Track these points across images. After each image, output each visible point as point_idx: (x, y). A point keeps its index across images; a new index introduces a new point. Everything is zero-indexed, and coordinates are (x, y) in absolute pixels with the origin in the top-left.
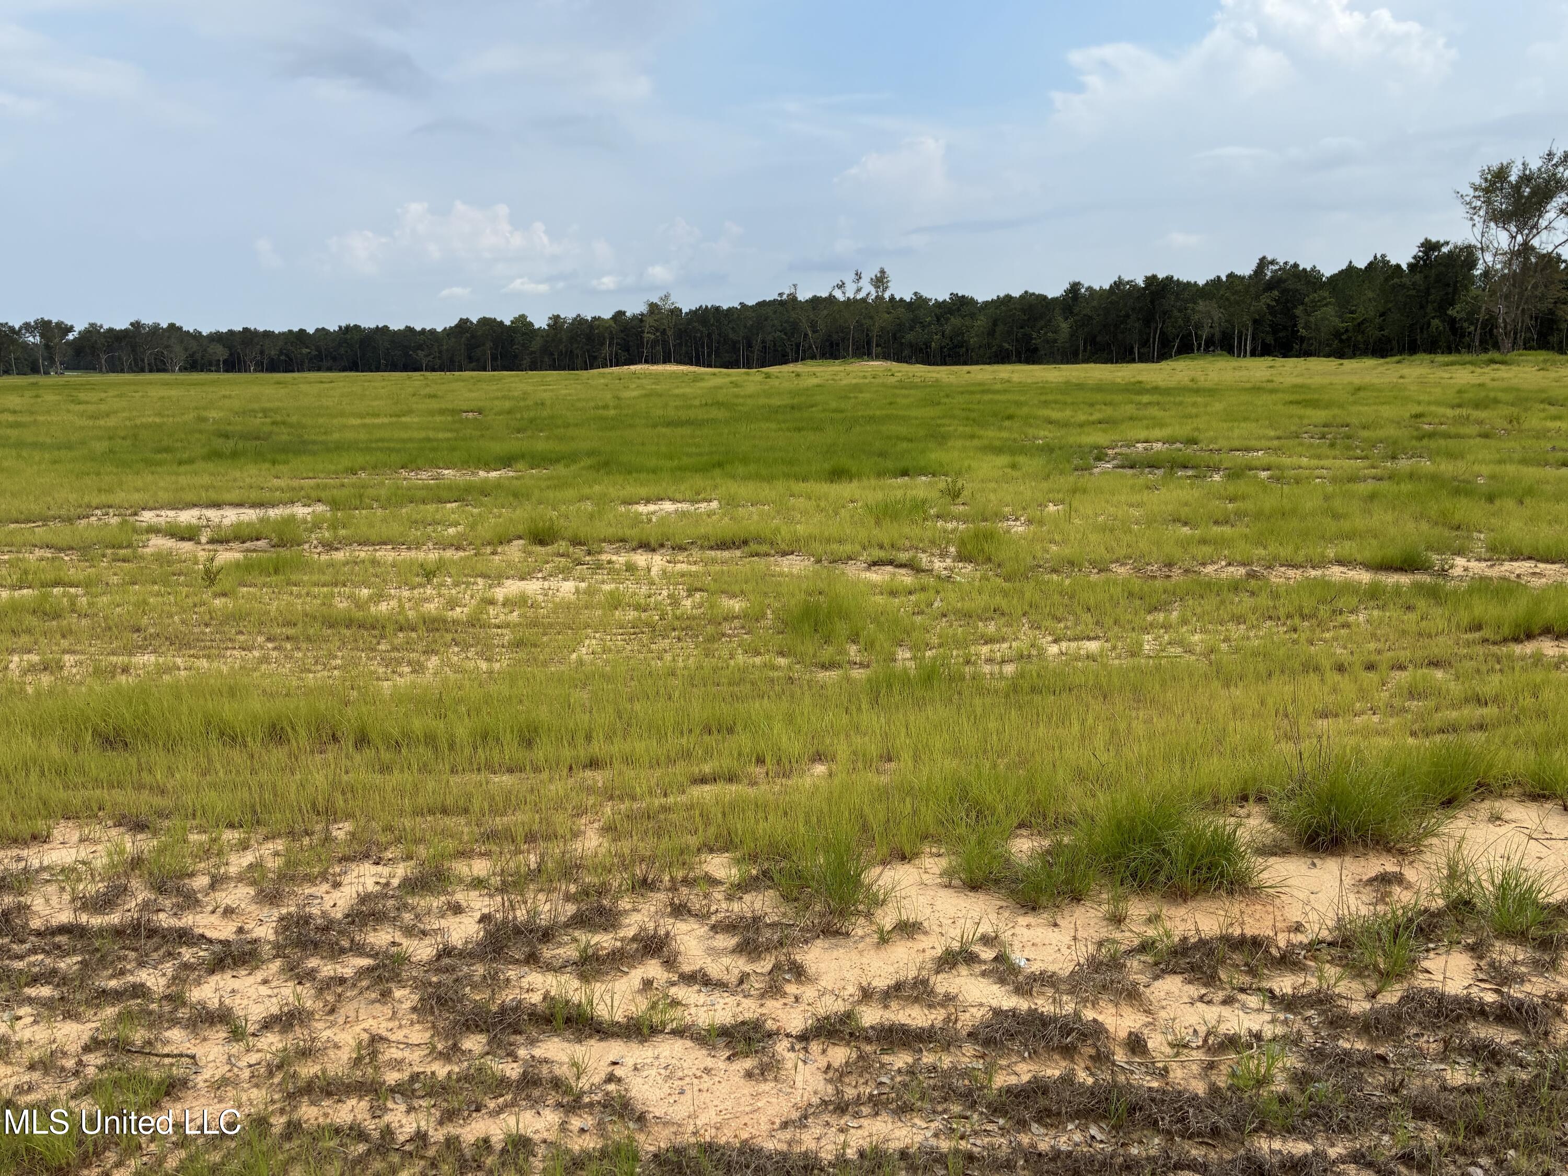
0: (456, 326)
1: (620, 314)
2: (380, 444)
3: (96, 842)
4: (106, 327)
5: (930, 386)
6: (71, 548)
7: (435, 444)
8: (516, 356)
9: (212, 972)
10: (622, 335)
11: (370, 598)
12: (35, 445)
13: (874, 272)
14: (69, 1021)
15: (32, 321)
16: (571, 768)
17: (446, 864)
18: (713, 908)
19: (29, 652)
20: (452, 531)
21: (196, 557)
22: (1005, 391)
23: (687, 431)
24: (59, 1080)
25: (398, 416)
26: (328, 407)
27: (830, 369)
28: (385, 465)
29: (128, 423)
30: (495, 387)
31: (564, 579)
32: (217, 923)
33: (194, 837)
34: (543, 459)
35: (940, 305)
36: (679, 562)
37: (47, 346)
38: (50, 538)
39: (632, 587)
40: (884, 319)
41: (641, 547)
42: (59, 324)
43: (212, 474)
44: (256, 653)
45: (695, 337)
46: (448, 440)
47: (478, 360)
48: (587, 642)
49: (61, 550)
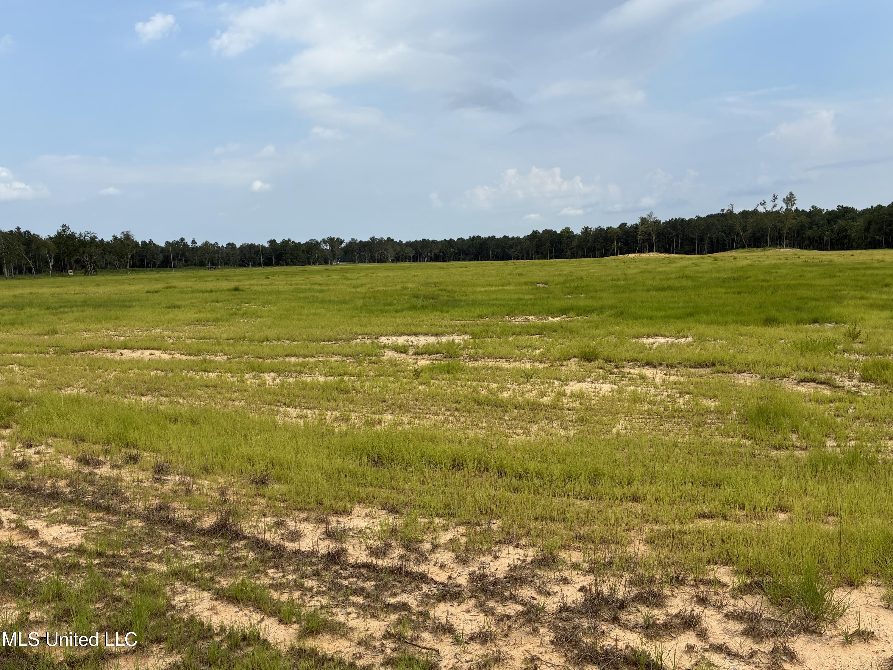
0: (531, 235)
1: (624, 225)
2: (495, 302)
3: (374, 517)
4: (359, 240)
5: (827, 265)
6: (350, 356)
7: (524, 302)
8: (563, 251)
9: (440, 601)
10: (624, 237)
11: (498, 388)
12: (330, 301)
13: (786, 195)
14: (373, 619)
15: (326, 238)
16: (621, 500)
17: (556, 553)
18: (725, 602)
19: (335, 410)
20: (537, 351)
21: (408, 362)
22: (882, 268)
23: (668, 293)
24: (373, 654)
25: (502, 286)
26: (466, 282)
27: (755, 254)
28: (498, 313)
29: (371, 290)
30: (553, 269)
31: (603, 383)
32: (437, 571)
33: (420, 520)
34: (584, 311)
35: (830, 213)
36: (672, 375)
37: (332, 250)
38: (340, 350)
39: (645, 390)
40: (791, 223)
41: (647, 365)
42: (338, 239)
43: (412, 318)
44: (442, 417)
45: (668, 237)
46: (531, 299)
47: (542, 253)
48: (621, 422)
49: (345, 356)
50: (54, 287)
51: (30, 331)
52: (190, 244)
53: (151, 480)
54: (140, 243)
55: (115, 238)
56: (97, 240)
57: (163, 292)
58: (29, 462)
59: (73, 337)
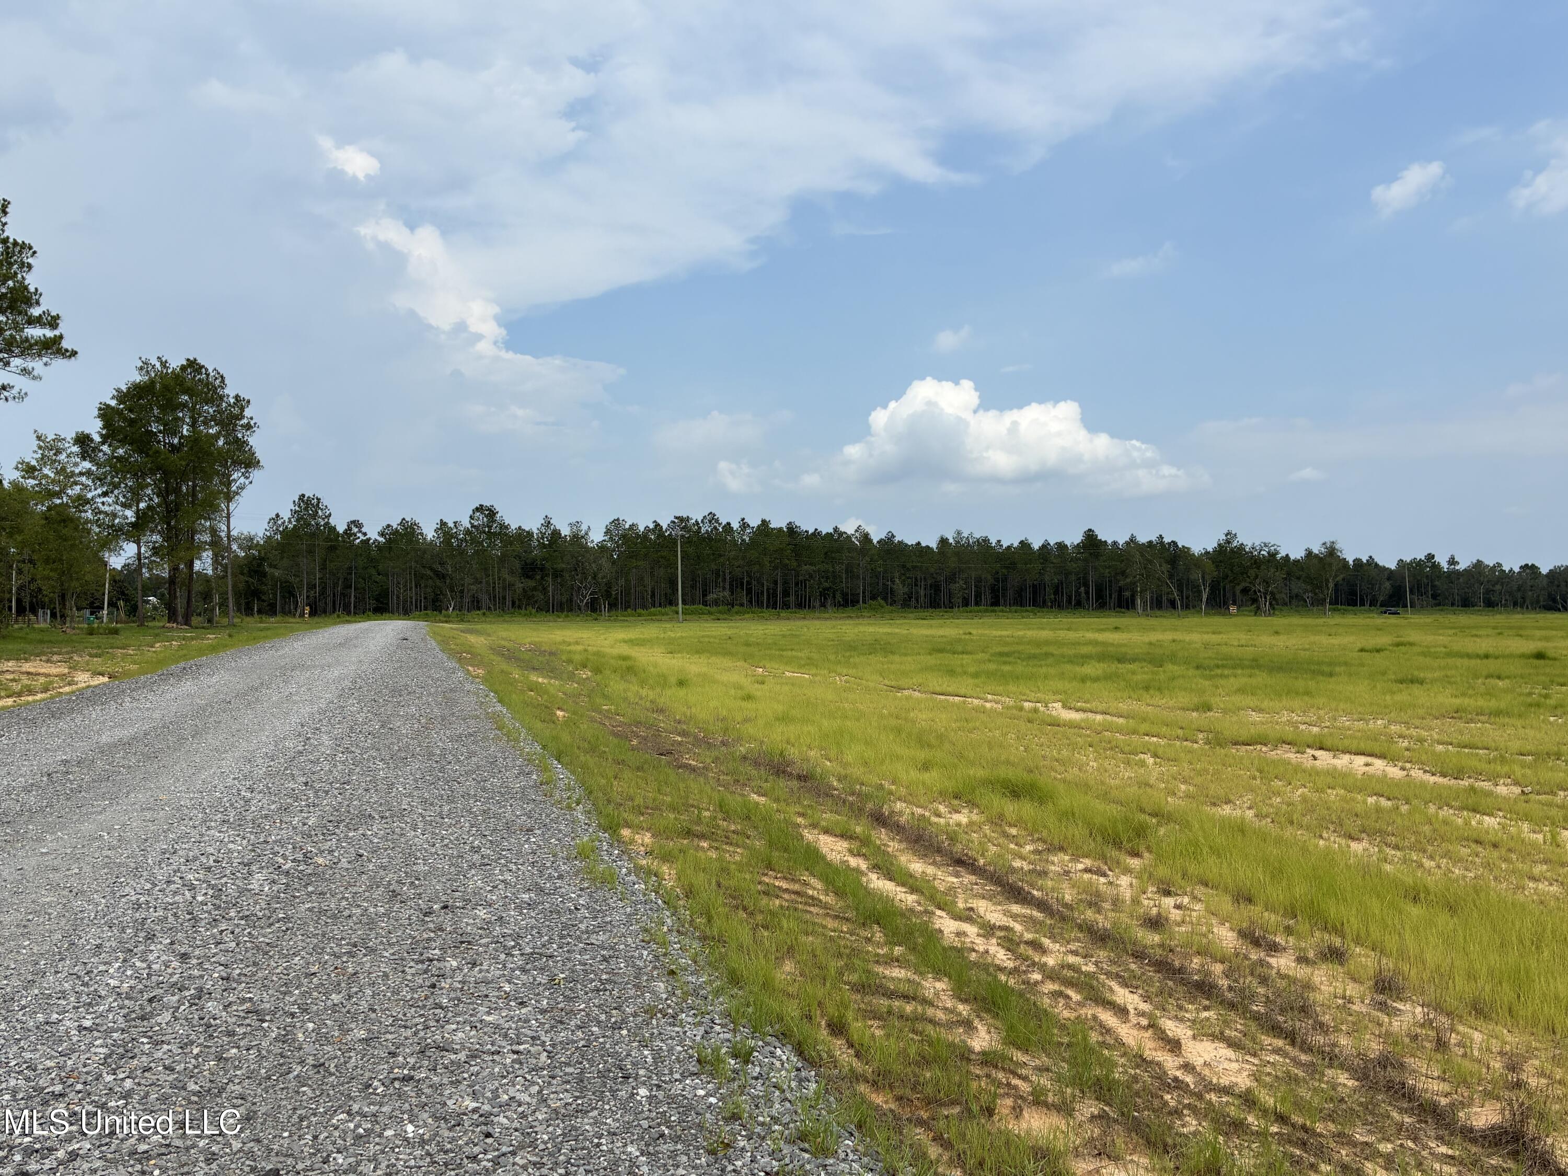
50: (1208, 633)
51: (1171, 703)
52: (1445, 566)
53: (1367, 1001)
54: (1351, 563)
55: (1309, 553)
56: (1279, 557)
57: (1391, 651)
58: (1167, 919)
59: (1235, 718)
